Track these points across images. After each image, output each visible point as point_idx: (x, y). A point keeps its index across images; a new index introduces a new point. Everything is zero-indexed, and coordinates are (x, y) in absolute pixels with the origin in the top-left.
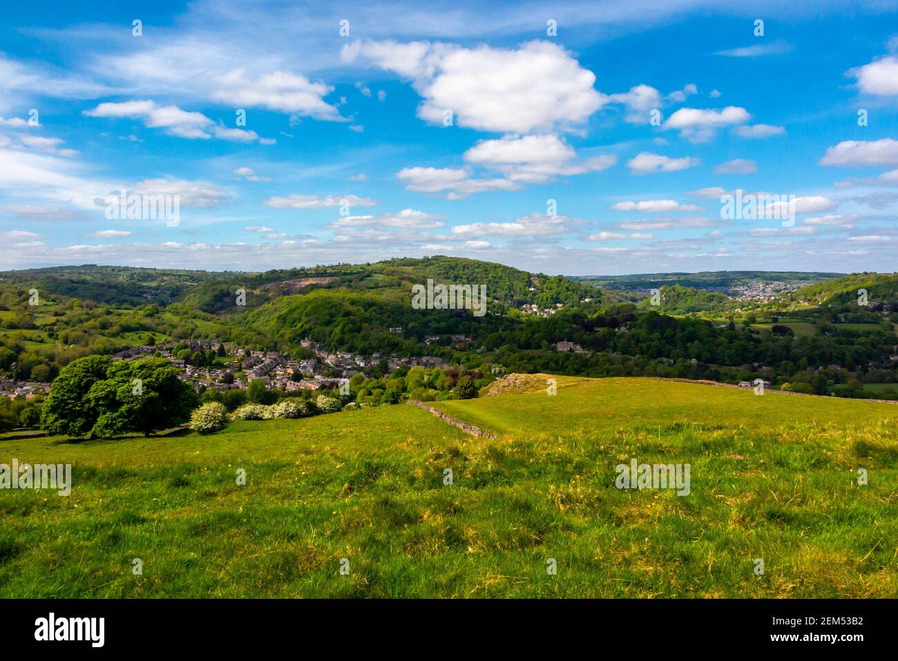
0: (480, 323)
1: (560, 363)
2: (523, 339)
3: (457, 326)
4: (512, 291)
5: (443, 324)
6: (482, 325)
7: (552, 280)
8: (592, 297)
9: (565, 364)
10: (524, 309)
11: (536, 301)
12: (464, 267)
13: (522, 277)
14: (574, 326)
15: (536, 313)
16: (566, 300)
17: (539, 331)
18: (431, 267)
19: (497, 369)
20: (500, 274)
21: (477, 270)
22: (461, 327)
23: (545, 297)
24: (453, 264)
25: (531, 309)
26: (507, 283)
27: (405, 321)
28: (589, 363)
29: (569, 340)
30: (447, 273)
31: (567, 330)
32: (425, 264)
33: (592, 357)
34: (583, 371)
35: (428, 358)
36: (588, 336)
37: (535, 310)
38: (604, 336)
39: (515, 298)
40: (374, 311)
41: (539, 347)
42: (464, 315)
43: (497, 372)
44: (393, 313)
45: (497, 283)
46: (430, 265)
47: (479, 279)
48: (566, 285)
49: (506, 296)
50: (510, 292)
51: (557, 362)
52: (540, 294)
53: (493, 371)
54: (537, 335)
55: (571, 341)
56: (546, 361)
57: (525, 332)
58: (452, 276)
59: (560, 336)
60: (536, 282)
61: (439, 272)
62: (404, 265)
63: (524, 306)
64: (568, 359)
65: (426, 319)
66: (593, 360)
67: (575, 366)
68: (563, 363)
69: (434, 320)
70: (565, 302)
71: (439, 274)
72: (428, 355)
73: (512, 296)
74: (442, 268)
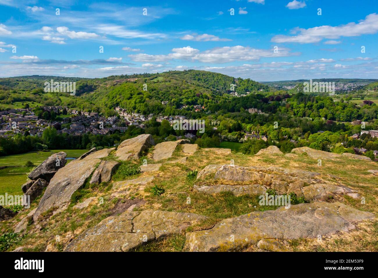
0: (208, 99)
1: (251, 119)
2: (230, 107)
3: (197, 101)
4: (225, 86)
5: (190, 100)
6: (210, 100)
7: (245, 81)
8: (264, 89)
9: (254, 120)
10: (231, 94)
11: (237, 91)
12: (203, 75)
13: (230, 79)
14: (258, 100)
15: (237, 96)
16: (251, 90)
17: (239, 103)
18: (187, 74)
19: (215, 122)
20: (220, 78)
21: (209, 76)
22: (199, 102)
23: (241, 89)
24: (198, 73)
25: (234, 94)
26: (223, 82)
27: (170, 98)
28: (268, 119)
29: (255, 108)
30: (195, 77)
31: (254, 102)
32: (185, 73)
33: (269, 116)
34: (265, 124)
35: (178, 116)
36: (265, 106)
37: (236, 95)
38: (274, 105)
39: (227, 89)
40: (155, 93)
41: (239, 111)
42: (200, 95)
43: (215, 124)
44: (164, 94)
45: (218, 82)
46: (187, 73)
47: (210, 80)
48: (252, 83)
49: (223, 88)
50: (224, 86)
51: (249, 119)
52: (239, 88)
53: (212, 123)
54: (238, 105)
55: (256, 108)
56: (243, 118)
57: (231, 103)
58: (197, 79)
59: (250, 105)
60: (237, 82)
61: (191, 77)
62: (174, 74)
63: (231, 93)
64: (256, 117)
65: (181, 97)
66: (270, 118)
67: (260, 121)
68: (253, 120)
69: (186, 98)
70: (251, 91)
71: (191, 78)
72: (178, 115)
73: (226, 88)
74: (192, 75)
